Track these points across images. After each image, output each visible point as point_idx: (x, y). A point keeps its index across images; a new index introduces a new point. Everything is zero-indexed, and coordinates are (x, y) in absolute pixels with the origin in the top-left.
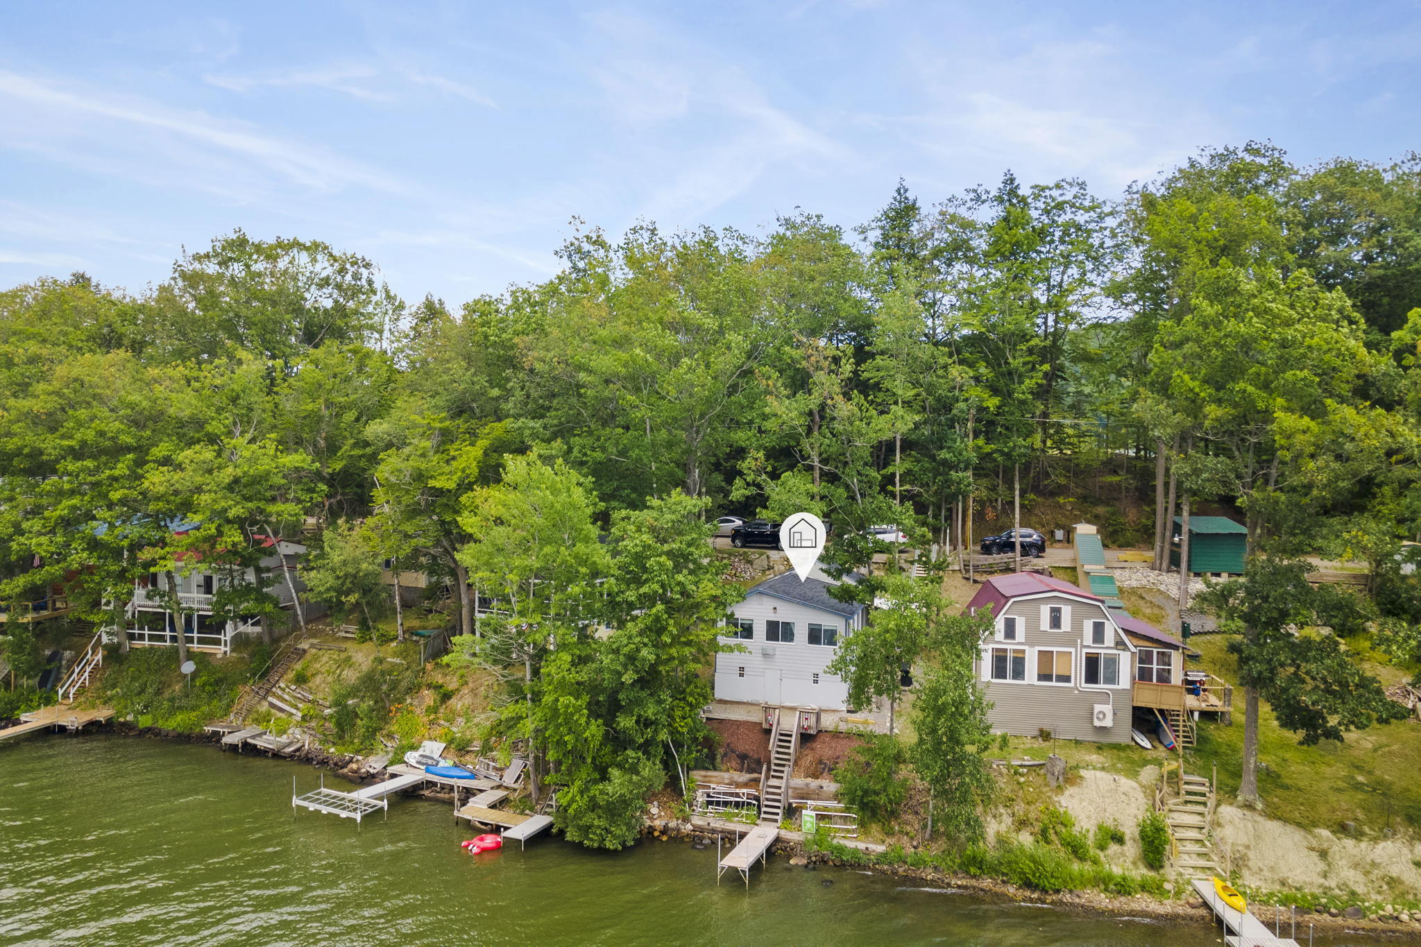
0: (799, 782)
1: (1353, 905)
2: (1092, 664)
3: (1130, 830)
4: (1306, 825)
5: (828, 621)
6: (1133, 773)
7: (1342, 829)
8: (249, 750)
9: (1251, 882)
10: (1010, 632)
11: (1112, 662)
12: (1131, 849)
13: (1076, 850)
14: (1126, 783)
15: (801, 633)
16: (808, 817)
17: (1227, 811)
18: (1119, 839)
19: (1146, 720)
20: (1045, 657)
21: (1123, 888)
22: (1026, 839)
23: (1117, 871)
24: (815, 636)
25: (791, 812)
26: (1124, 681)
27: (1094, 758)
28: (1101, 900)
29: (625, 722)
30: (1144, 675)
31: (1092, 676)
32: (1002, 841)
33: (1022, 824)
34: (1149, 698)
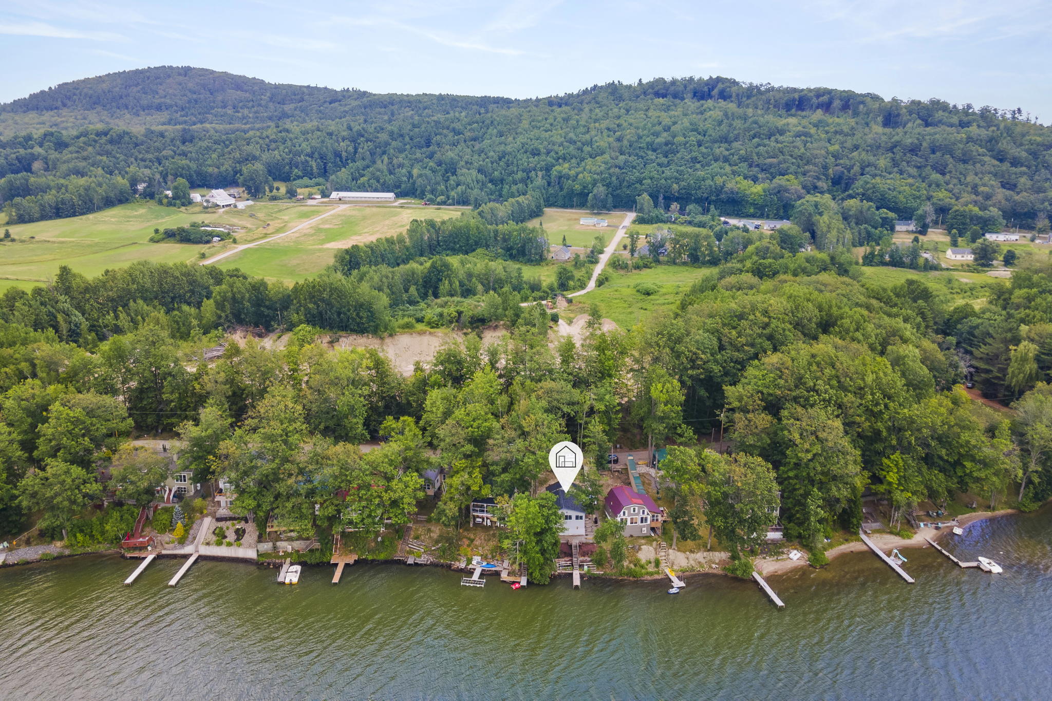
0: (582, 558)
1: (692, 569)
2: (642, 518)
3: (652, 560)
4: (684, 552)
5: (580, 514)
6: (651, 545)
7: (691, 552)
8: (416, 564)
9: (675, 567)
10: (624, 513)
11: (646, 519)
12: (653, 565)
13: (642, 567)
14: (651, 548)
15: (574, 518)
16: (586, 567)
17: (671, 551)
18: (650, 563)
19: (653, 529)
20: (632, 519)
21: (651, 574)
22: (632, 566)
23: (650, 570)
24: (577, 518)
25: (581, 566)
26: (649, 522)
27: (643, 541)
28: (649, 578)
29: (548, 556)
30: (653, 520)
31: (642, 522)
32: (628, 567)
33: (630, 562)
34: (654, 525)
